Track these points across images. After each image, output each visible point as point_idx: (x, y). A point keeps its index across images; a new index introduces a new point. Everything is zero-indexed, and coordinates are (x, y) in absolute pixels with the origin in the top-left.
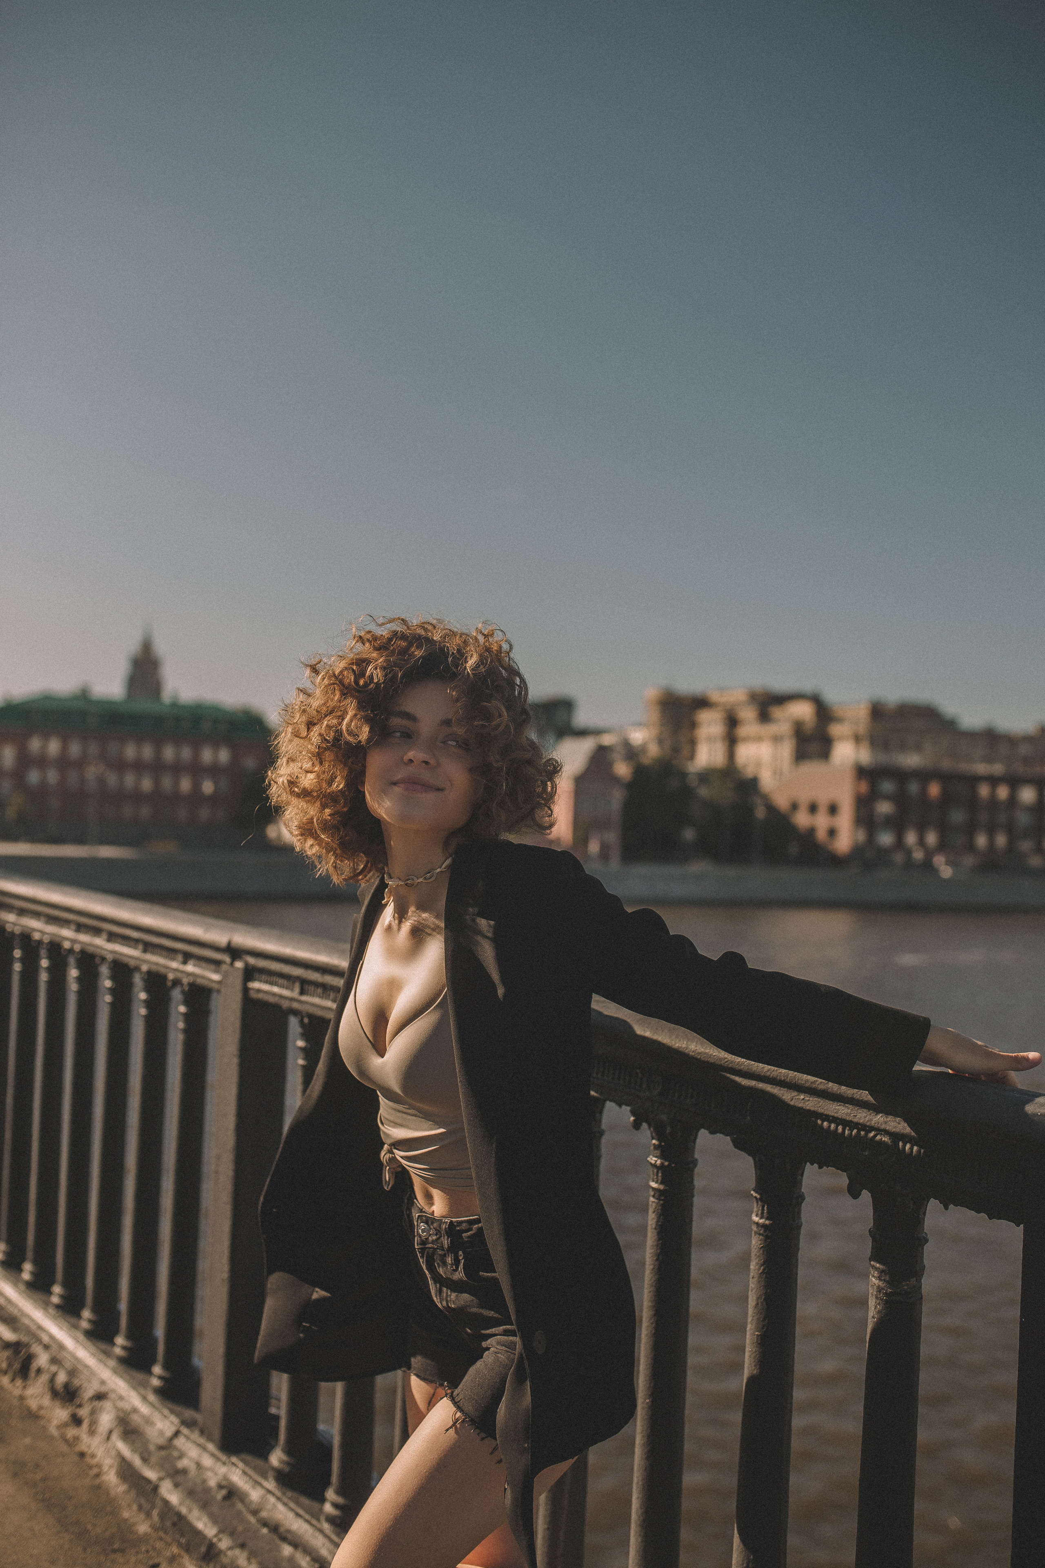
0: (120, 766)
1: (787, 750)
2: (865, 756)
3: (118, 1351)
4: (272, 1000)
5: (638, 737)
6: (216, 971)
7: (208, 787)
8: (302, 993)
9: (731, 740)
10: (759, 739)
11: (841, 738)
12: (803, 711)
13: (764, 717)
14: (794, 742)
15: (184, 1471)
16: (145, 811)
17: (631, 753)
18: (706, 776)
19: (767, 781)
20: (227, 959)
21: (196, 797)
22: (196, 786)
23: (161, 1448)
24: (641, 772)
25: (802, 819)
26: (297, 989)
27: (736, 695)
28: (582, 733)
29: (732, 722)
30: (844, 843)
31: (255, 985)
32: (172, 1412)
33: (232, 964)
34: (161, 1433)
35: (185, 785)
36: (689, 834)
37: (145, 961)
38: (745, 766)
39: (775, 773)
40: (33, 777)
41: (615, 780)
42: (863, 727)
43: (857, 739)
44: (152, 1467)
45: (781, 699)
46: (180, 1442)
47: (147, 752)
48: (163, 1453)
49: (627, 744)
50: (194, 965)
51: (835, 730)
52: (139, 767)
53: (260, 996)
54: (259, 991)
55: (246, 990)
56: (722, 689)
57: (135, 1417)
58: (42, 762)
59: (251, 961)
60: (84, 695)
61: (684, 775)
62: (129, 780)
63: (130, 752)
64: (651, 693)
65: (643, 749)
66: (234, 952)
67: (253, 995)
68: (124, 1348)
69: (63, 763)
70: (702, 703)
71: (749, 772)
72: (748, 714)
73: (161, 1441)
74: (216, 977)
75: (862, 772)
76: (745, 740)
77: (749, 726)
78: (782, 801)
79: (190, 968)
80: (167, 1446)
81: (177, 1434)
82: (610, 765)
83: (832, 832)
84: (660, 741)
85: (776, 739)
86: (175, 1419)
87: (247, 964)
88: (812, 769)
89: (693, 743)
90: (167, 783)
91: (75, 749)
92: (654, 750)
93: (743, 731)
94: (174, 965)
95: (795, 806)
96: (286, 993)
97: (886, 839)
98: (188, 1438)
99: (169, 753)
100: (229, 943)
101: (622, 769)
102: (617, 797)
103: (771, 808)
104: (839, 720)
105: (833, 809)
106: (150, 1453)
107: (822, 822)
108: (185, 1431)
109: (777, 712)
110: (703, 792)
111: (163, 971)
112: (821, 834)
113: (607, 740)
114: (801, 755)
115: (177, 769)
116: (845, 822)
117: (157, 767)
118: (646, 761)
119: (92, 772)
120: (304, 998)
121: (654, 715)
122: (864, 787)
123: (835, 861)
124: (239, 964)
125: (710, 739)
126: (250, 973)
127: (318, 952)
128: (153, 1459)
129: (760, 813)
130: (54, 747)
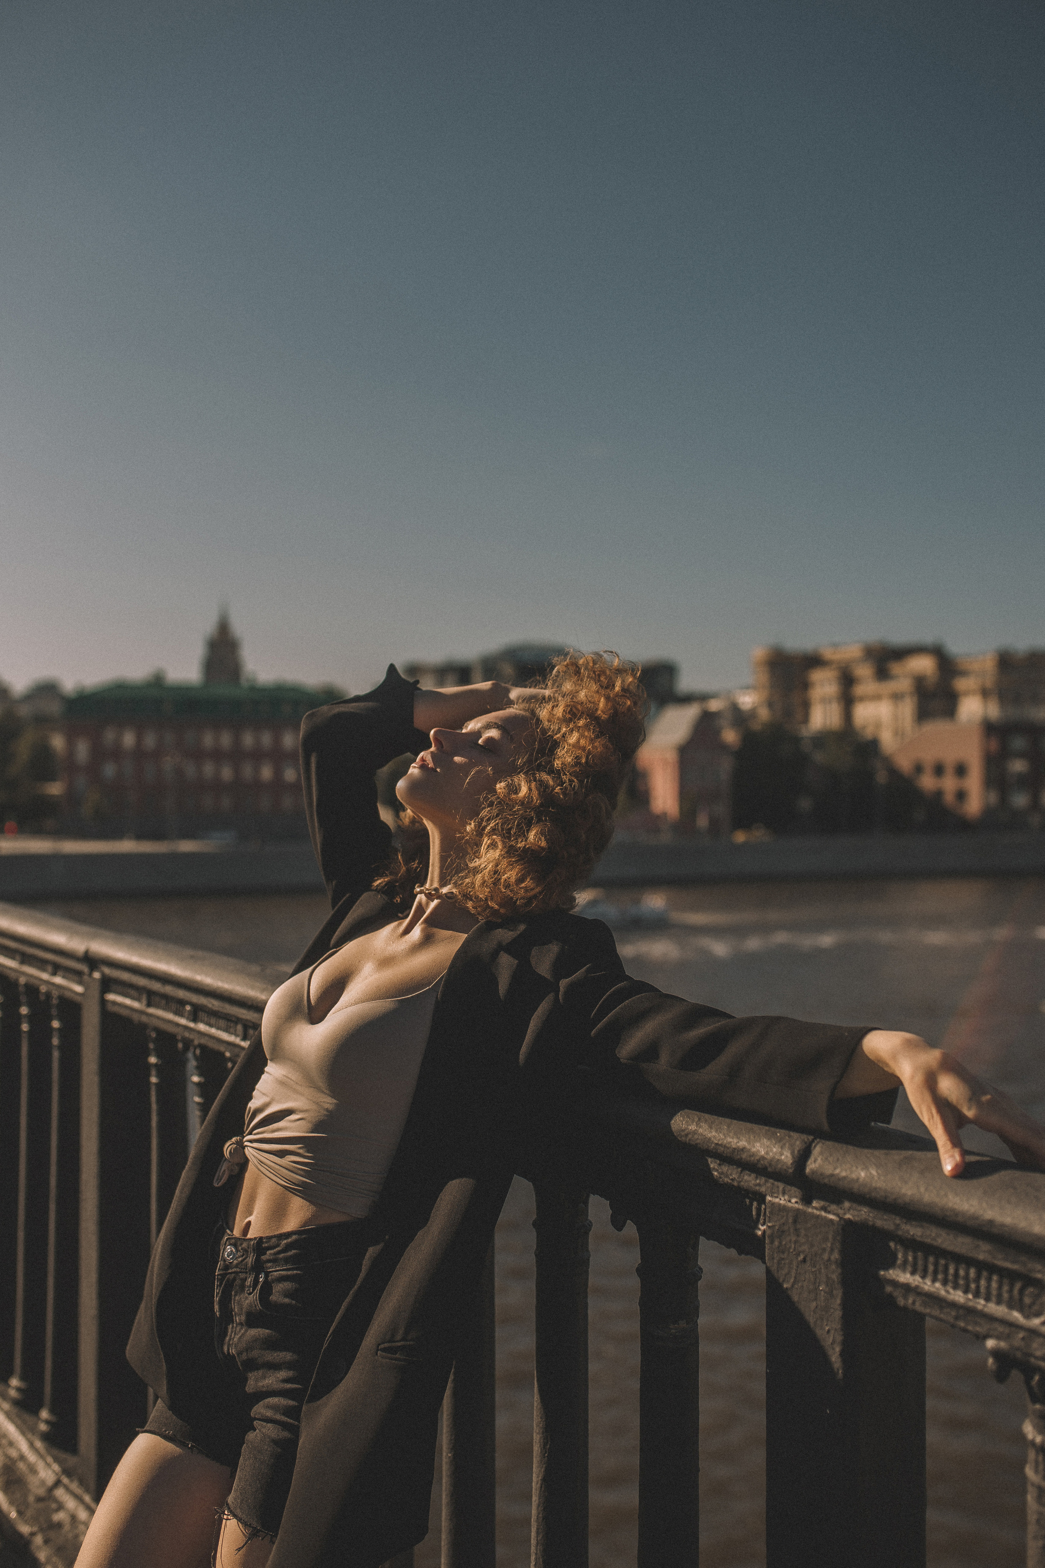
0: (198, 755)
1: (908, 709)
2: (994, 711)
3: (13, 1393)
4: (124, 1012)
5: (747, 700)
6: (80, 983)
7: (290, 775)
8: (149, 1005)
9: (848, 700)
10: (877, 697)
11: (967, 693)
12: (924, 665)
13: (882, 674)
14: (915, 699)
15: (59, 1525)
16: (226, 802)
17: (739, 717)
18: (822, 739)
19: (888, 740)
20: (84, 968)
21: (278, 784)
22: (278, 773)
23: (40, 1499)
24: (750, 739)
25: (927, 782)
26: (144, 1001)
27: (852, 651)
28: (686, 699)
29: (847, 680)
30: (974, 805)
31: (111, 997)
32: (56, 1459)
33: (90, 975)
34: (43, 1482)
35: (267, 773)
36: (805, 804)
37: (24, 974)
38: (864, 727)
39: (896, 733)
40: (109, 770)
41: (723, 747)
42: (989, 681)
43: (985, 693)
44: (26, 1522)
45: (901, 653)
46: (60, 1493)
47: (226, 740)
48: (41, 1505)
49: (735, 708)
50: (64, 977)
51: (961, 684)
52: (218, 755)
53: (116, 1009)
54: (114, 1003)
55: (103, 1002)
56: (835, 645)
57: (21, 1465)
58: (116, 753)
59: (107, 971)
60: (157, 681)
61: (796, 740)
62: (208, 769)
63: (208, 740)
64: (759, 652)
65: (752, 714)
66: (92, 961)
67: (110, 1008)
68: (18, 1389)
69: (139, 753)
70: (814, 661)
71: (869, 733)
72: (864, 671)
73: (41, 1492)
74: (79, 989)
75: (989, 728)
76: (862, 699)
77: (867, 685)
78: (904, 763)
79: (58, 980)
80: (48, 1497)
81: (58, 1483)
82: (717, 732)
83: (961, 795)
84: (770, 705)
85: (896, 697)
86: (56, 1467)
87: (103, 975)
88: (936, 728)
89: (806, 706)
90: (247, 771)
91: (150, 741)
92: (764, 714)
93: (859, 690)
94: (45, 976)
95: (919, 769)
96: (136, 1005)
97: (1020, 800)
98: (67, 1489)
99: (248, 740)
100: (87, 952)
101: (730, 736)
102: (725, 767)
103: (893, 772)
104: (964, 673)
105: (961, 770)
106: (27, 1505)
107: (949, 784)
108: (65, 1480)
109: (896, 668)
110: (819, 757)
111: (37, 982)
112: (949, 798)
113: (714, 705)
114: (923, 714)
115: (258, 756)
116: (974, 783)
117: (236, 756)
118: (756, 726)
119: (169, 763)
120: (151, 1010)
121: (763, 677)
122: (994, 745)
123: (964, 825)
124: (97, 975)
125: (824, 700)
126: (107, 985)
127: (159, 960)
128: (29, 1513)
129: (881, 777)
130: (129, 739)
